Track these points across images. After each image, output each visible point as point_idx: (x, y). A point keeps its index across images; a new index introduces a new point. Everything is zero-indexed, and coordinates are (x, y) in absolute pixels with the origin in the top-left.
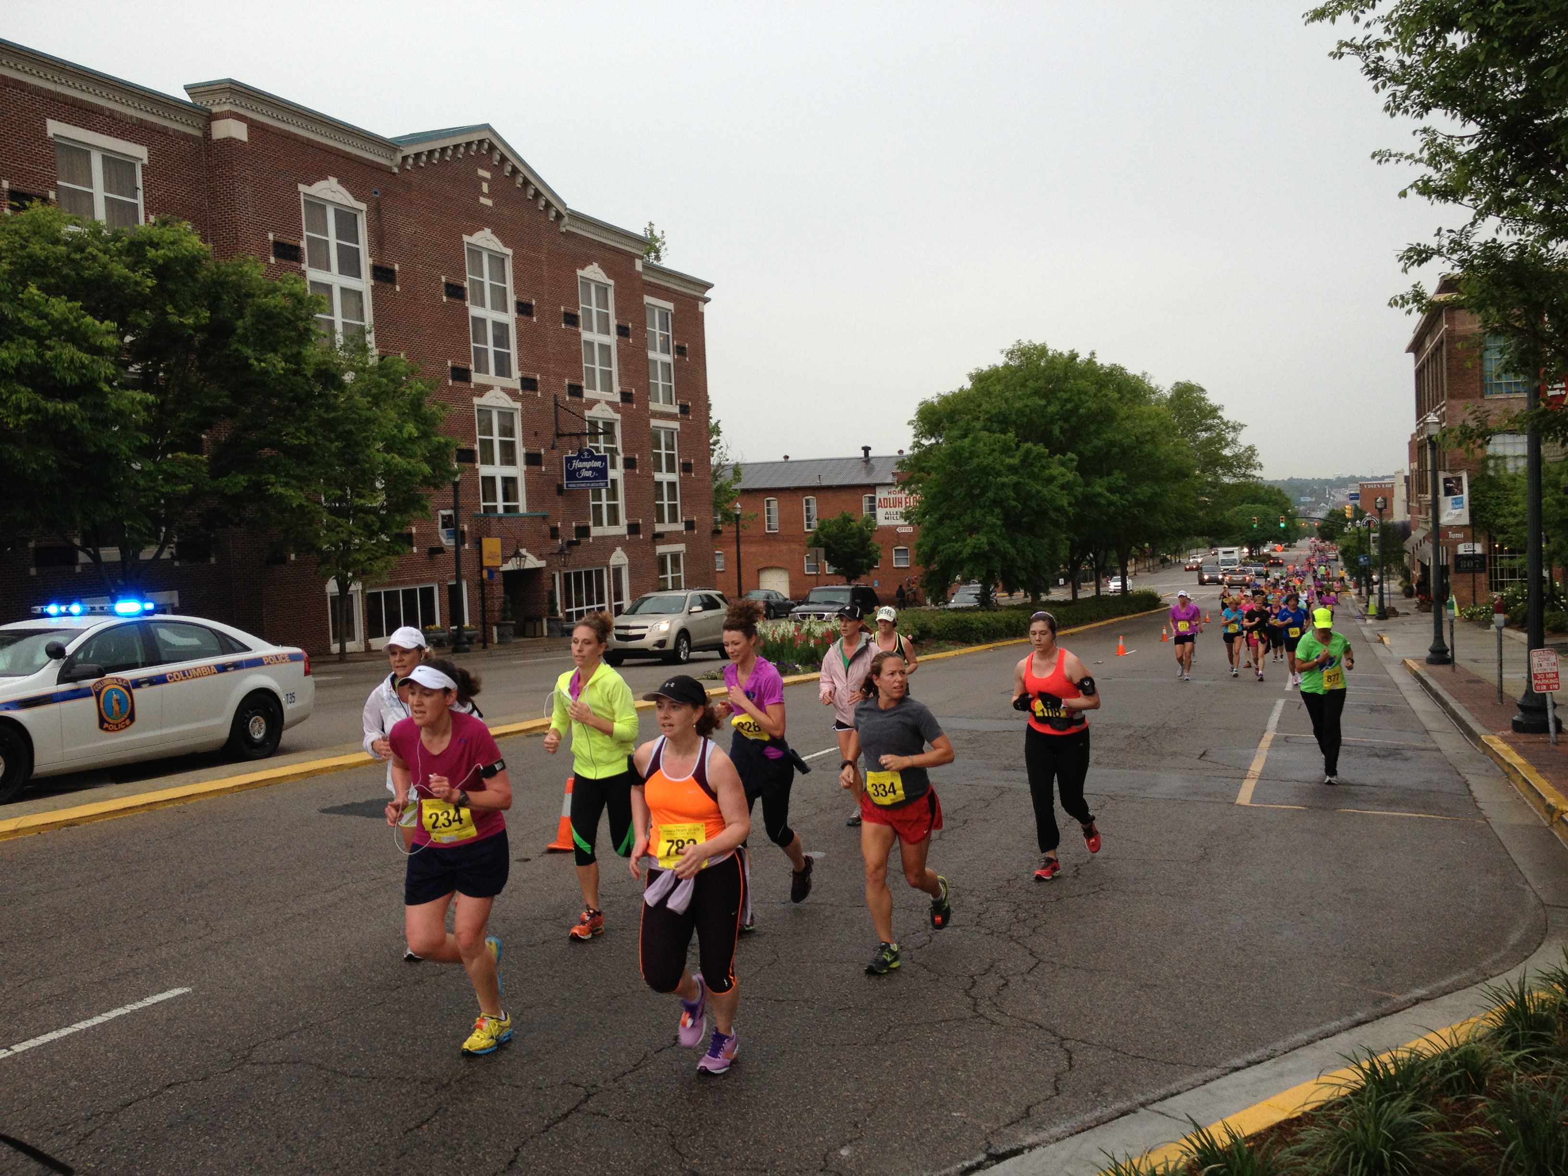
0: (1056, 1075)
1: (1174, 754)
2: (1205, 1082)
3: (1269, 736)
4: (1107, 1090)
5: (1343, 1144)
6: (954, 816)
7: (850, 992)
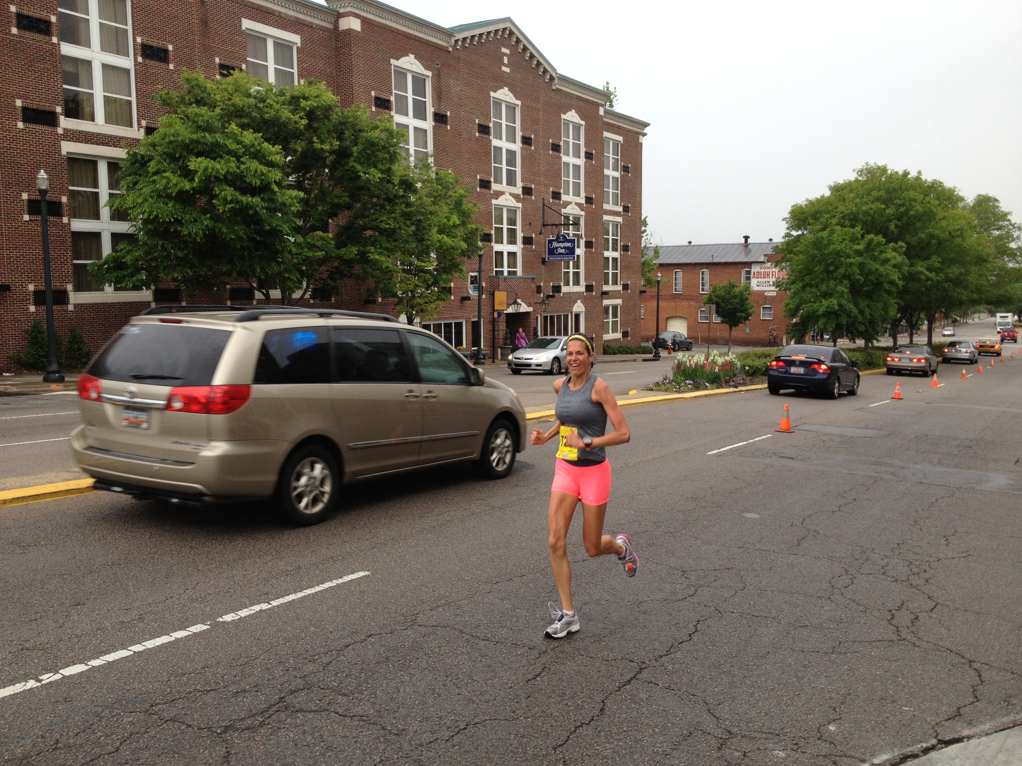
0: (973, 687)
1: (995, 460)
4: (1014, 701)
6: (845, 495)
7: (805, 615)
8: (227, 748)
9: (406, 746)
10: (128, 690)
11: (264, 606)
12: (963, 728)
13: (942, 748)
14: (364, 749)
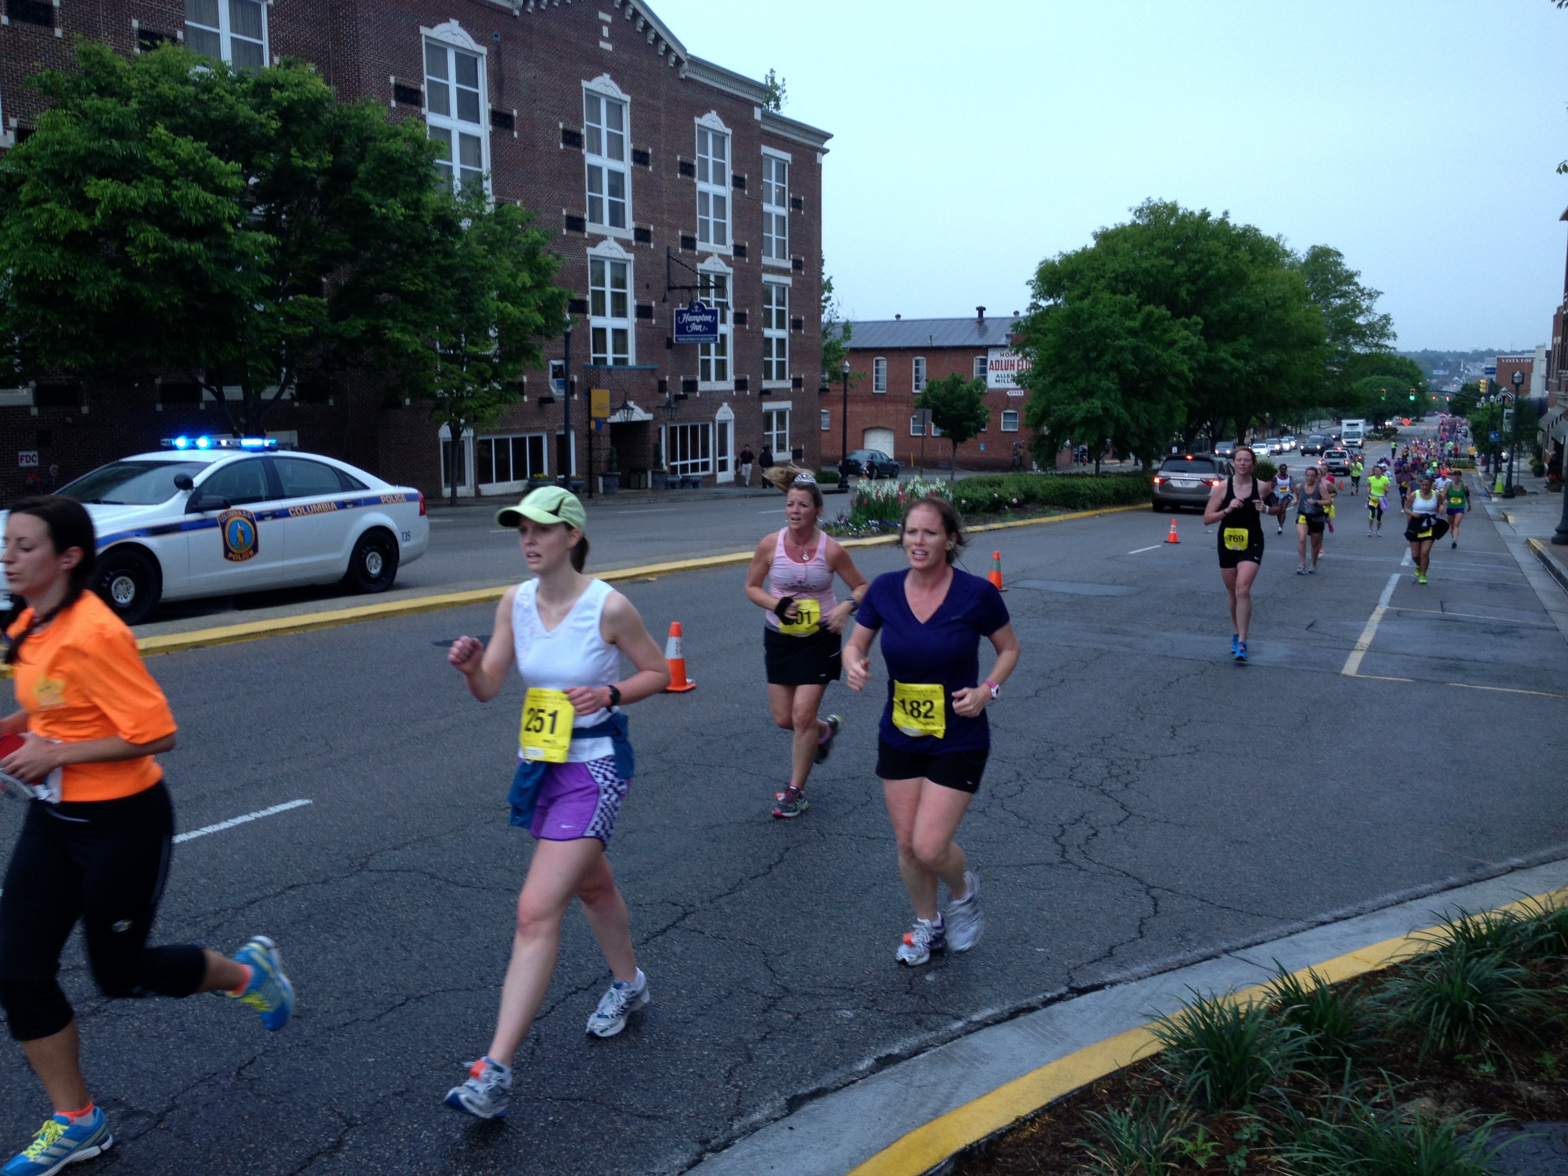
0: (1142, 919)
1: (1281, 624)
2: (1290, 934)
3: (1381, 610)
4: (1191, 936)
5: (1428, 995)
6: (1051, 675)
13: (1071, 998)
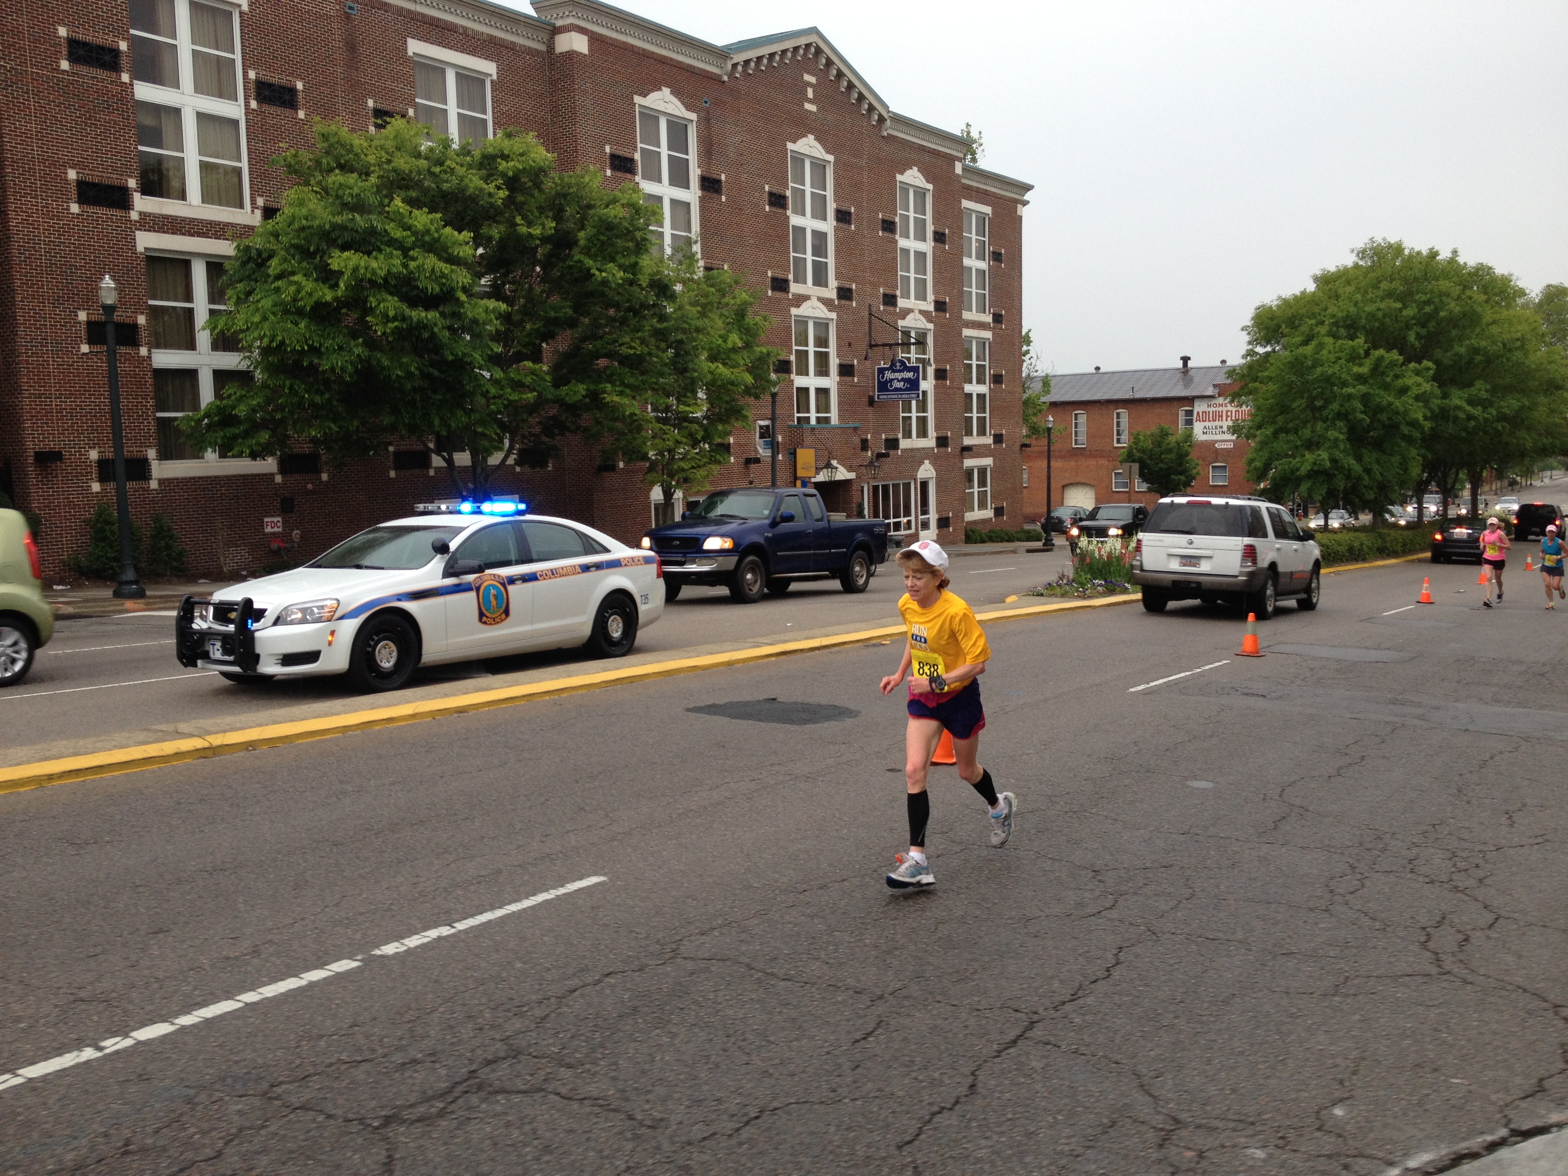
6: (1347, 751)
7: (1289, 937)
8: (388, 1150)
9: (666, 1146)
10: (236, 1062)
11: (445, 931)
12: (1549, 1111)
13: (1516, 1143)
14: (601, 1151)
